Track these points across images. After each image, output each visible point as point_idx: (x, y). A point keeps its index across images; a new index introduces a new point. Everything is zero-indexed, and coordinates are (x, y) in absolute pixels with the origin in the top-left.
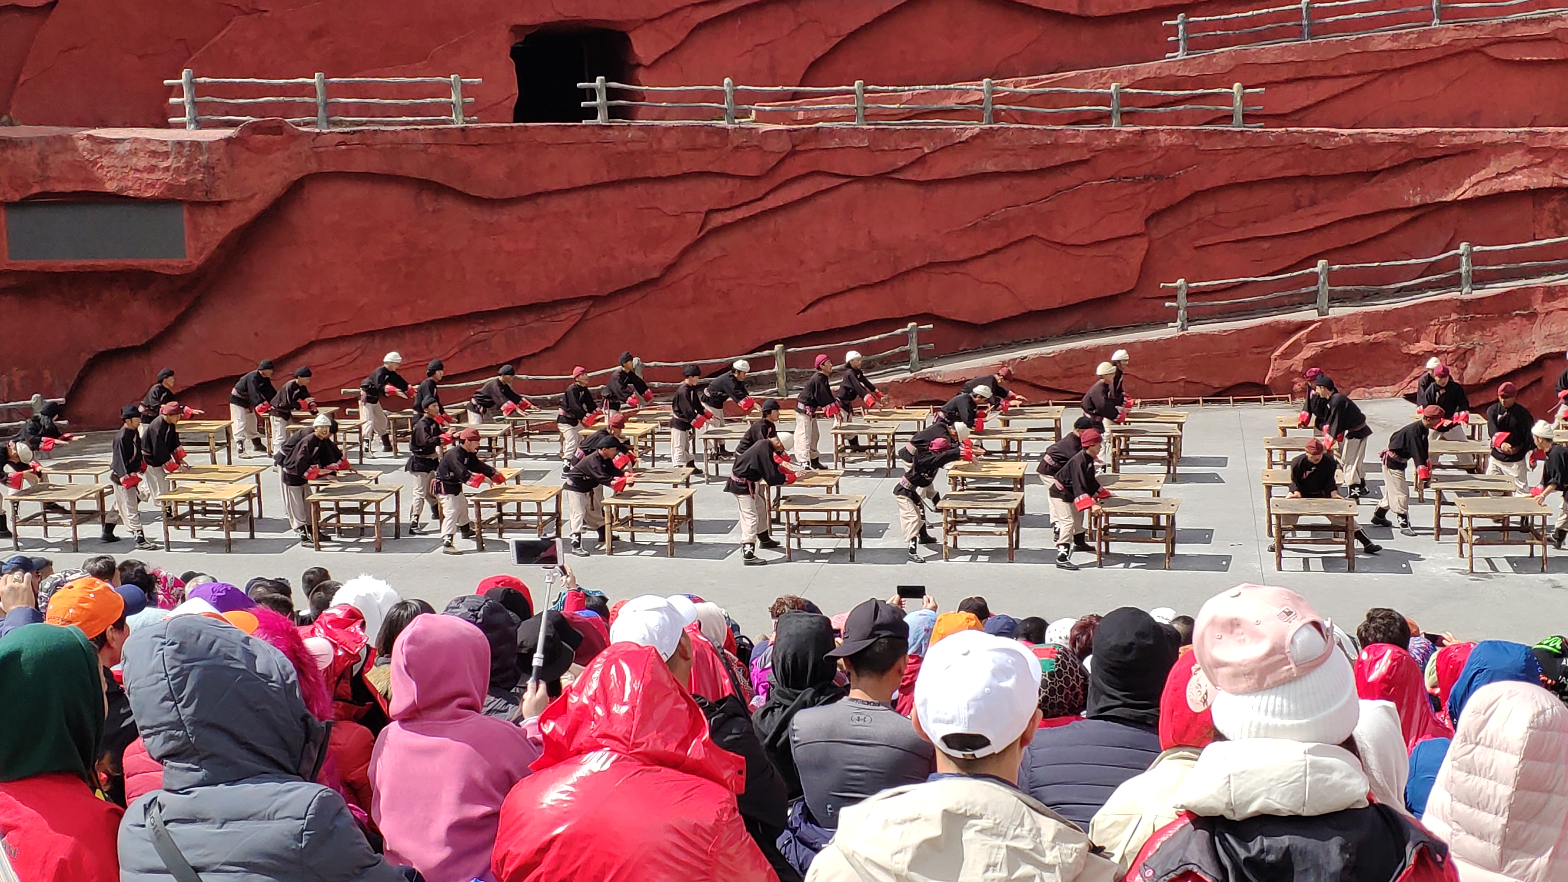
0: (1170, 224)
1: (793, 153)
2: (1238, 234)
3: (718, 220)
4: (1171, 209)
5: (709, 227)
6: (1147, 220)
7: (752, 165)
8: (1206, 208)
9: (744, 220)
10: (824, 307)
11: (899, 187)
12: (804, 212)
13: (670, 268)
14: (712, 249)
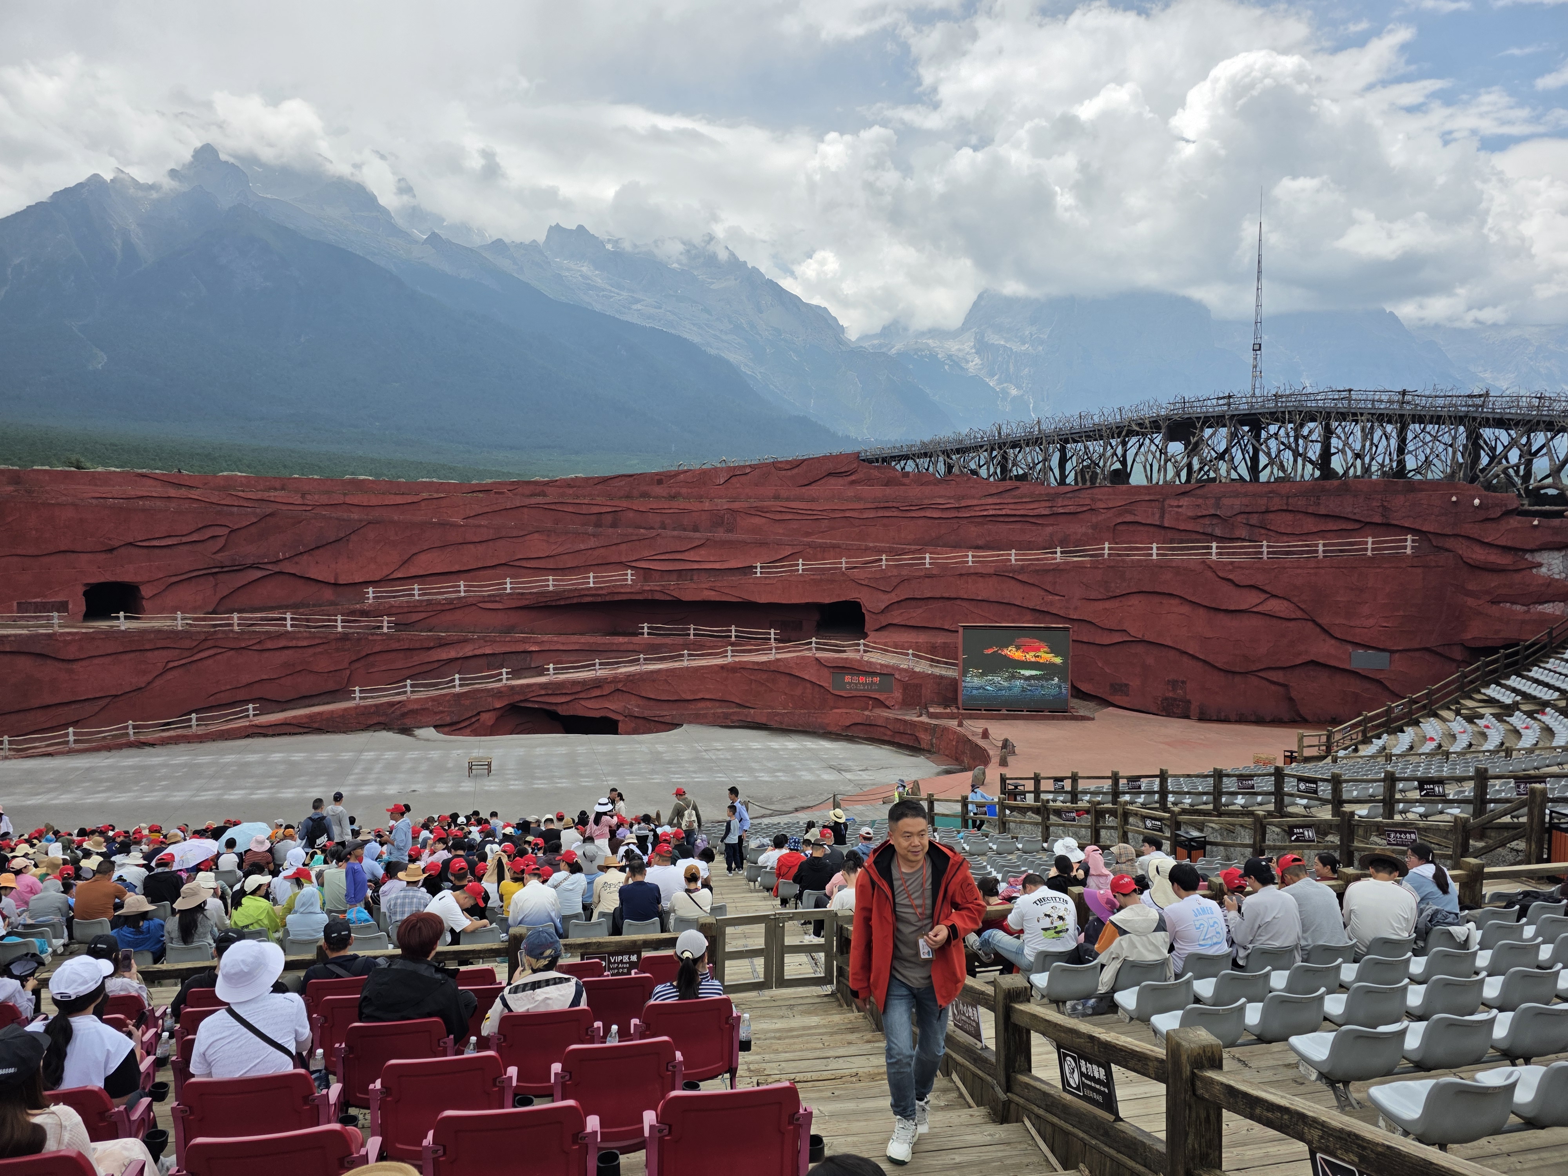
0: (357, 665)
1: (206, 640)
2: (383, 668)
3: (171, 665)
4: (358, 659)
5: (168, 667)
6: (350, 663)
7: (187, 644)
8: (371, 659)
9: (183, 665)
10: (218, 696)
11: (250, 652)
12: (210, 661)
13: (149, 683)
14: (169, 676)
